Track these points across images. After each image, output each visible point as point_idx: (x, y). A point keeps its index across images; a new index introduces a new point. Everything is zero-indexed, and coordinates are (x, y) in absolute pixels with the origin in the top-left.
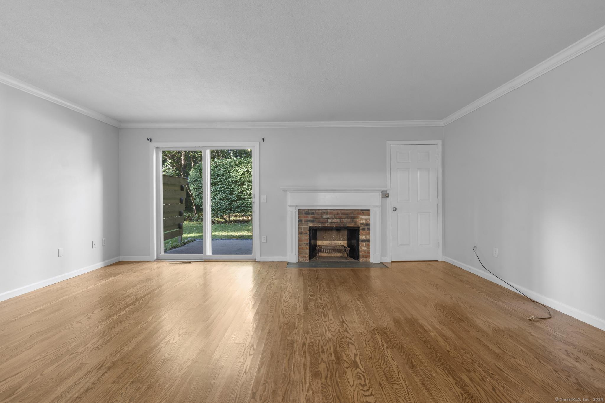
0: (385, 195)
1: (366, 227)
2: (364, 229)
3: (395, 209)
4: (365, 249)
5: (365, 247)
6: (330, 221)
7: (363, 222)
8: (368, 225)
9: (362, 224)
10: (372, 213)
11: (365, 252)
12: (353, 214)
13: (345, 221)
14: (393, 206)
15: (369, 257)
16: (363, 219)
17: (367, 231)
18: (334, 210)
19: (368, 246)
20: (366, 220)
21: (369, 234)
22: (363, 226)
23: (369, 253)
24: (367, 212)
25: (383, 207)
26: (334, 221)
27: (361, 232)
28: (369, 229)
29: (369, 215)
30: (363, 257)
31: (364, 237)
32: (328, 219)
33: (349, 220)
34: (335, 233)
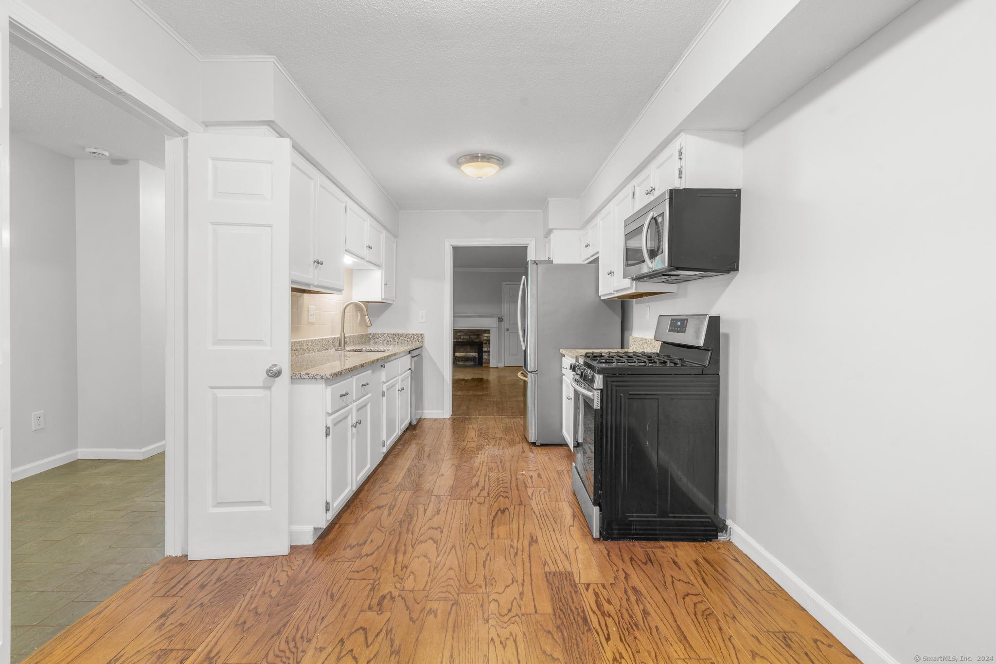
0: (500, 320)
1: (487, 342)
2: (486, 343)
3: (508, 330)
4: (487, 357)
5: (487, 356)
6: (462, 337)
7: (485, 338)
8: (489, 341)
9: (485, 340)
10: (491, 332)
11: (486, 359)
12: (478, 333)
13: (473, 337)
14: (507, 327)
15: (489, 363)
16: (485, 337)
17: (488, 345)
18: (465, 330)
19: (489, 355)
20: (487, 337)
21: (490, 347)
22: (485, 342)
23: (489, 360)
24: (488, 331)
25: (499, 328)
26: (465, 337)
27: (484, 345)
28: (489, 344)
29: (490, 334)
30: (485, 363)
31: (486, 349)
32: (460, 336)
33: (475, 337)
34: (469, 348)
